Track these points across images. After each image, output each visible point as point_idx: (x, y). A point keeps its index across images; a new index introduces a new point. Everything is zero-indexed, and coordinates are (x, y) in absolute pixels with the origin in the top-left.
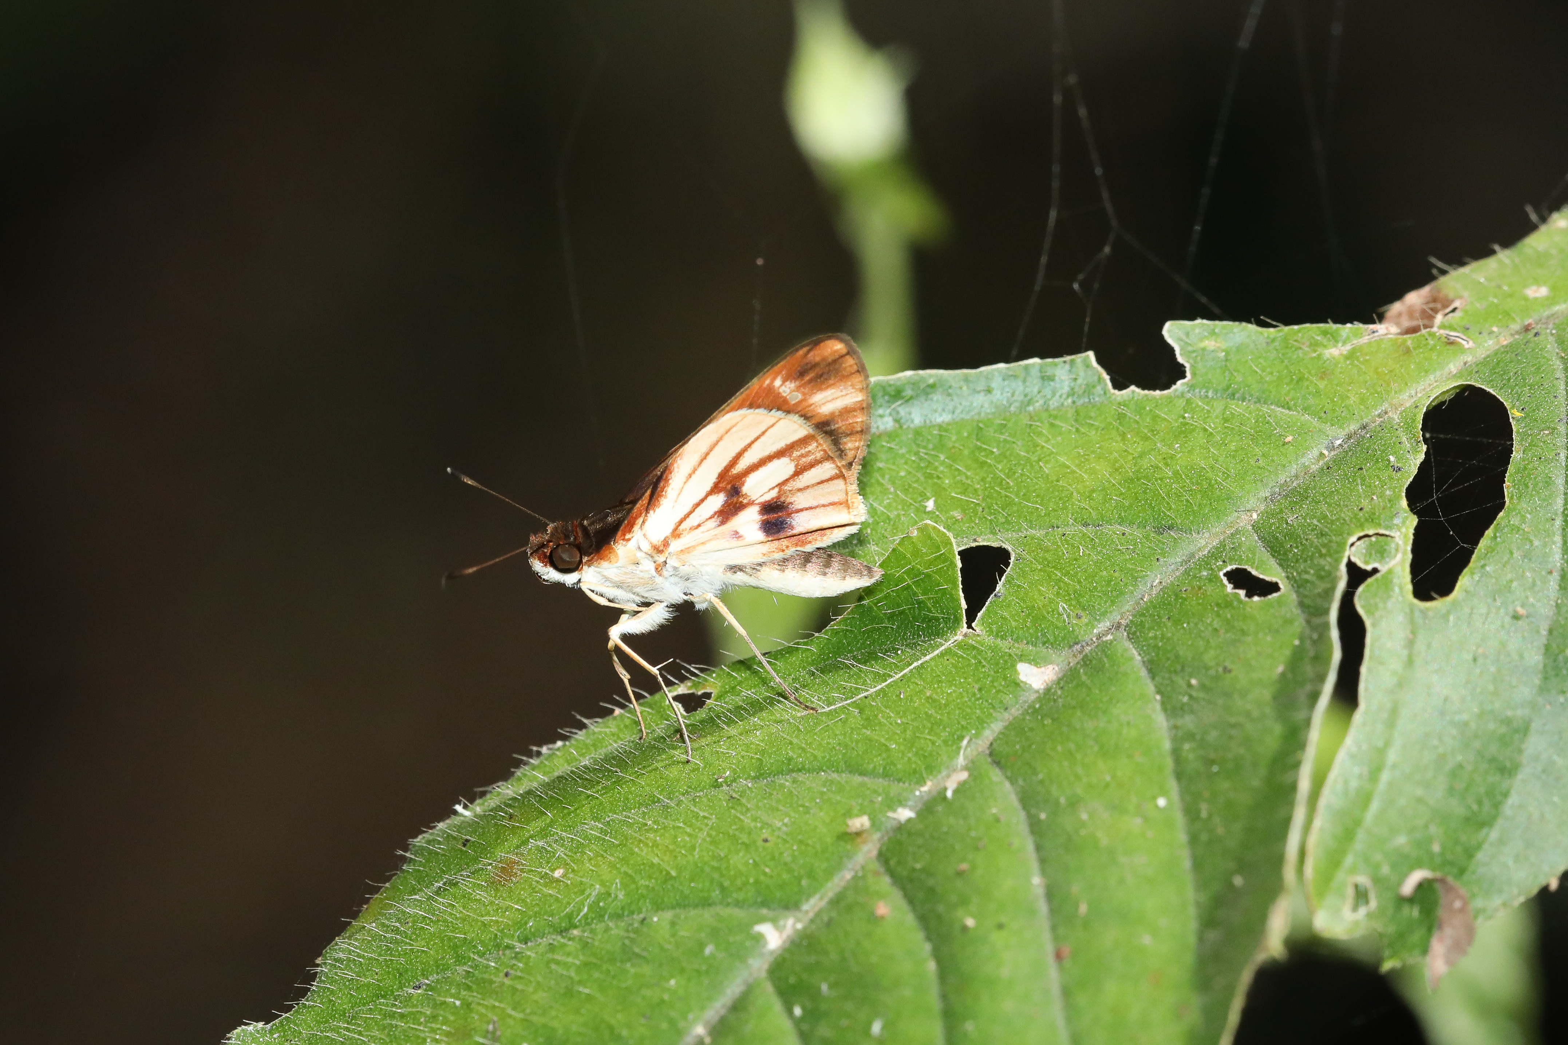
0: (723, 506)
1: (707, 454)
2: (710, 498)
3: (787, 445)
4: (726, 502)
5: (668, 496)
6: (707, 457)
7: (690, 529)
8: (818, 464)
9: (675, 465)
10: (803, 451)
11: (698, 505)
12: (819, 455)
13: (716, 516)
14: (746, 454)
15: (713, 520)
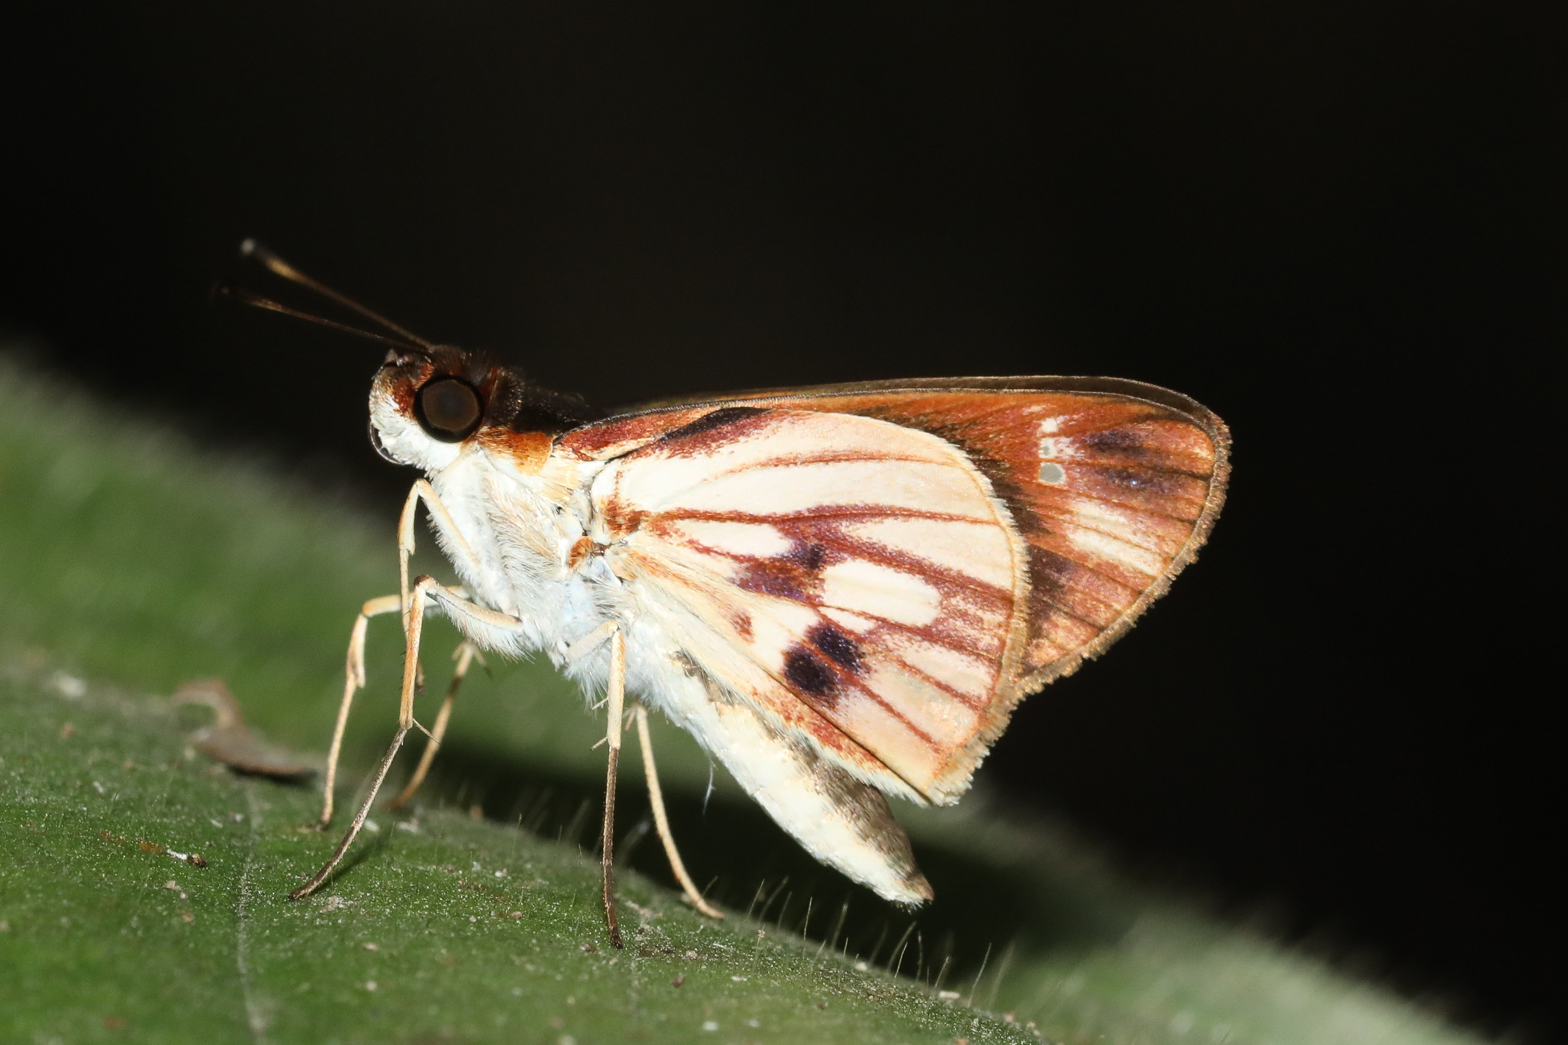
0: (773, 560)
1: (836, 458)
2: (767, 530)
3: (959, 573)
4: (782, 559)
5: (715, 456)
6: (831, 464)
7: (691, 542)
8: (972, 653)
9: (774, 424)
10: (972, 609)
11: (738, 517)
12: (986, 640)
13: (745, 565)
14: (889, 522)
15: (736, 565)
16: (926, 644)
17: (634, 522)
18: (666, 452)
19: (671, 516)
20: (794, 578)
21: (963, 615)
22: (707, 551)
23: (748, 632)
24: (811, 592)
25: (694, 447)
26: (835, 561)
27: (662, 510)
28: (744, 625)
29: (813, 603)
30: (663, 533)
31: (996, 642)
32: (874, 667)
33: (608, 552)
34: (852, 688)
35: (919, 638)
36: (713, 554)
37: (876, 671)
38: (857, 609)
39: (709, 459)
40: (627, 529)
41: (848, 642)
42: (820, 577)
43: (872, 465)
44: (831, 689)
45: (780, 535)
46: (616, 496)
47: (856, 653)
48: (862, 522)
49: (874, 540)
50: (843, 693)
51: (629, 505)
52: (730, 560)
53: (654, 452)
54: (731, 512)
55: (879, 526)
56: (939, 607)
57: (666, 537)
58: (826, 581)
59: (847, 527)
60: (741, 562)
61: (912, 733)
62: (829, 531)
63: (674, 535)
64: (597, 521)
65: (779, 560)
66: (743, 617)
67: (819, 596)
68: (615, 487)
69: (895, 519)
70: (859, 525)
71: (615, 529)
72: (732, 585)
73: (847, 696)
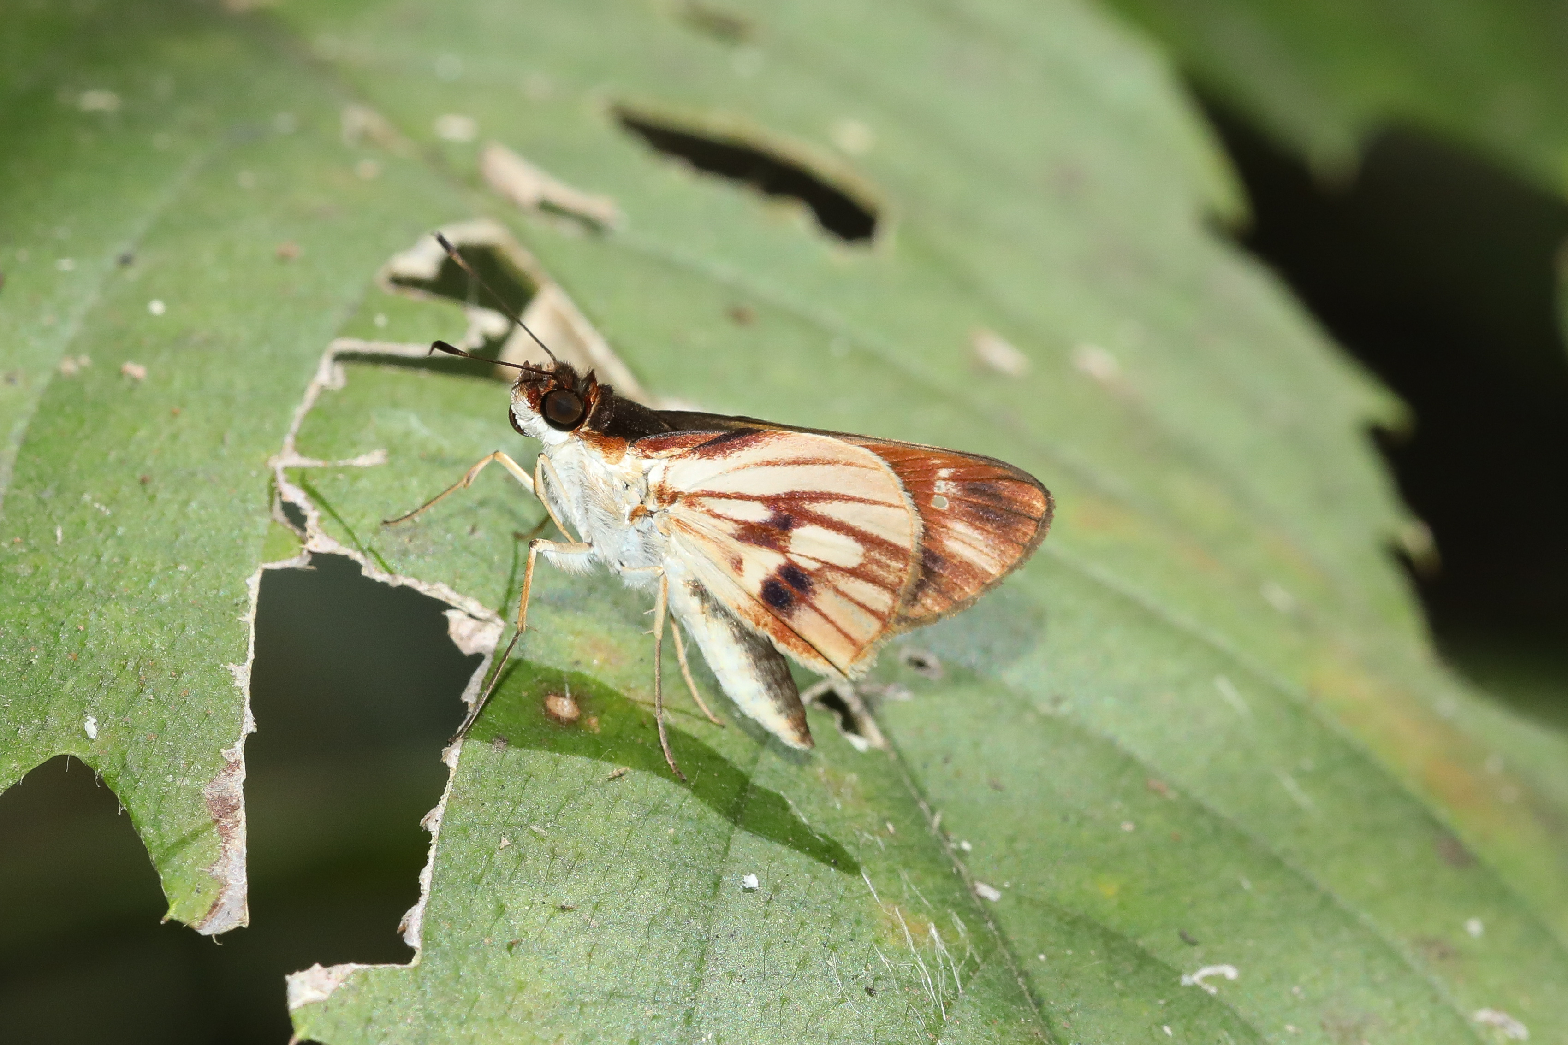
16: (852, 579)
17: (674, 498)
18: (697, 456)
19: (697, 495)
20: (773, 535)
21: (878, 563)
22: (718, 516)
23: (740, 569)
24: (782, 543)
25: (715, 452)
26: (799, 526)
27: (692, 491)
28: (738, 564)
29: (783, 551)
30: (691, 504)
31: (897, 580)
32: (818, 591)
33: (655, 515)
34: (803, 605)
35: (848, 575)
36: (722, 519)
37: (819, 594)
38: (810, 555)
39: (724, 461)
40: (669, 503)
41: (803, 576)
42: (790, 535)
43: (827, 468)
44: (790, 605)
45: (765, 508)
46: (664, 482)
47: (808, 582)
48: (818, 502)
49: (825, 514)
50: (797, 608)
51: (671, 488)
52: (732, 523)
53: (690, 455)
54: (735, 493)
55: (829, 505)
56: (863, 558)
57: (692, 507)
58: (793, 538)
59: (809, 505)
60: (740, 524)
61: (839, 633)
62: (797, 507)
63: (698, 506)
64: (650, 497)
65: (763, 524)
66: (738, 558)
67: (786, 547)
68: (662, 476)
69: (840, 501)
70: (816, 504)
71: (661, 502)
72: (732, 539)
73: (800, 609)
